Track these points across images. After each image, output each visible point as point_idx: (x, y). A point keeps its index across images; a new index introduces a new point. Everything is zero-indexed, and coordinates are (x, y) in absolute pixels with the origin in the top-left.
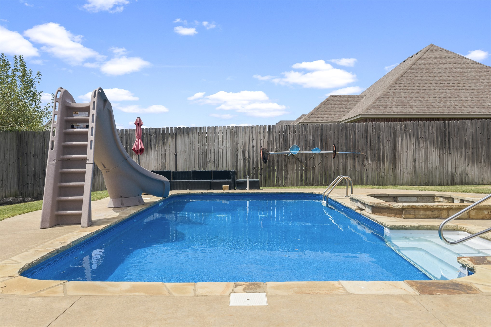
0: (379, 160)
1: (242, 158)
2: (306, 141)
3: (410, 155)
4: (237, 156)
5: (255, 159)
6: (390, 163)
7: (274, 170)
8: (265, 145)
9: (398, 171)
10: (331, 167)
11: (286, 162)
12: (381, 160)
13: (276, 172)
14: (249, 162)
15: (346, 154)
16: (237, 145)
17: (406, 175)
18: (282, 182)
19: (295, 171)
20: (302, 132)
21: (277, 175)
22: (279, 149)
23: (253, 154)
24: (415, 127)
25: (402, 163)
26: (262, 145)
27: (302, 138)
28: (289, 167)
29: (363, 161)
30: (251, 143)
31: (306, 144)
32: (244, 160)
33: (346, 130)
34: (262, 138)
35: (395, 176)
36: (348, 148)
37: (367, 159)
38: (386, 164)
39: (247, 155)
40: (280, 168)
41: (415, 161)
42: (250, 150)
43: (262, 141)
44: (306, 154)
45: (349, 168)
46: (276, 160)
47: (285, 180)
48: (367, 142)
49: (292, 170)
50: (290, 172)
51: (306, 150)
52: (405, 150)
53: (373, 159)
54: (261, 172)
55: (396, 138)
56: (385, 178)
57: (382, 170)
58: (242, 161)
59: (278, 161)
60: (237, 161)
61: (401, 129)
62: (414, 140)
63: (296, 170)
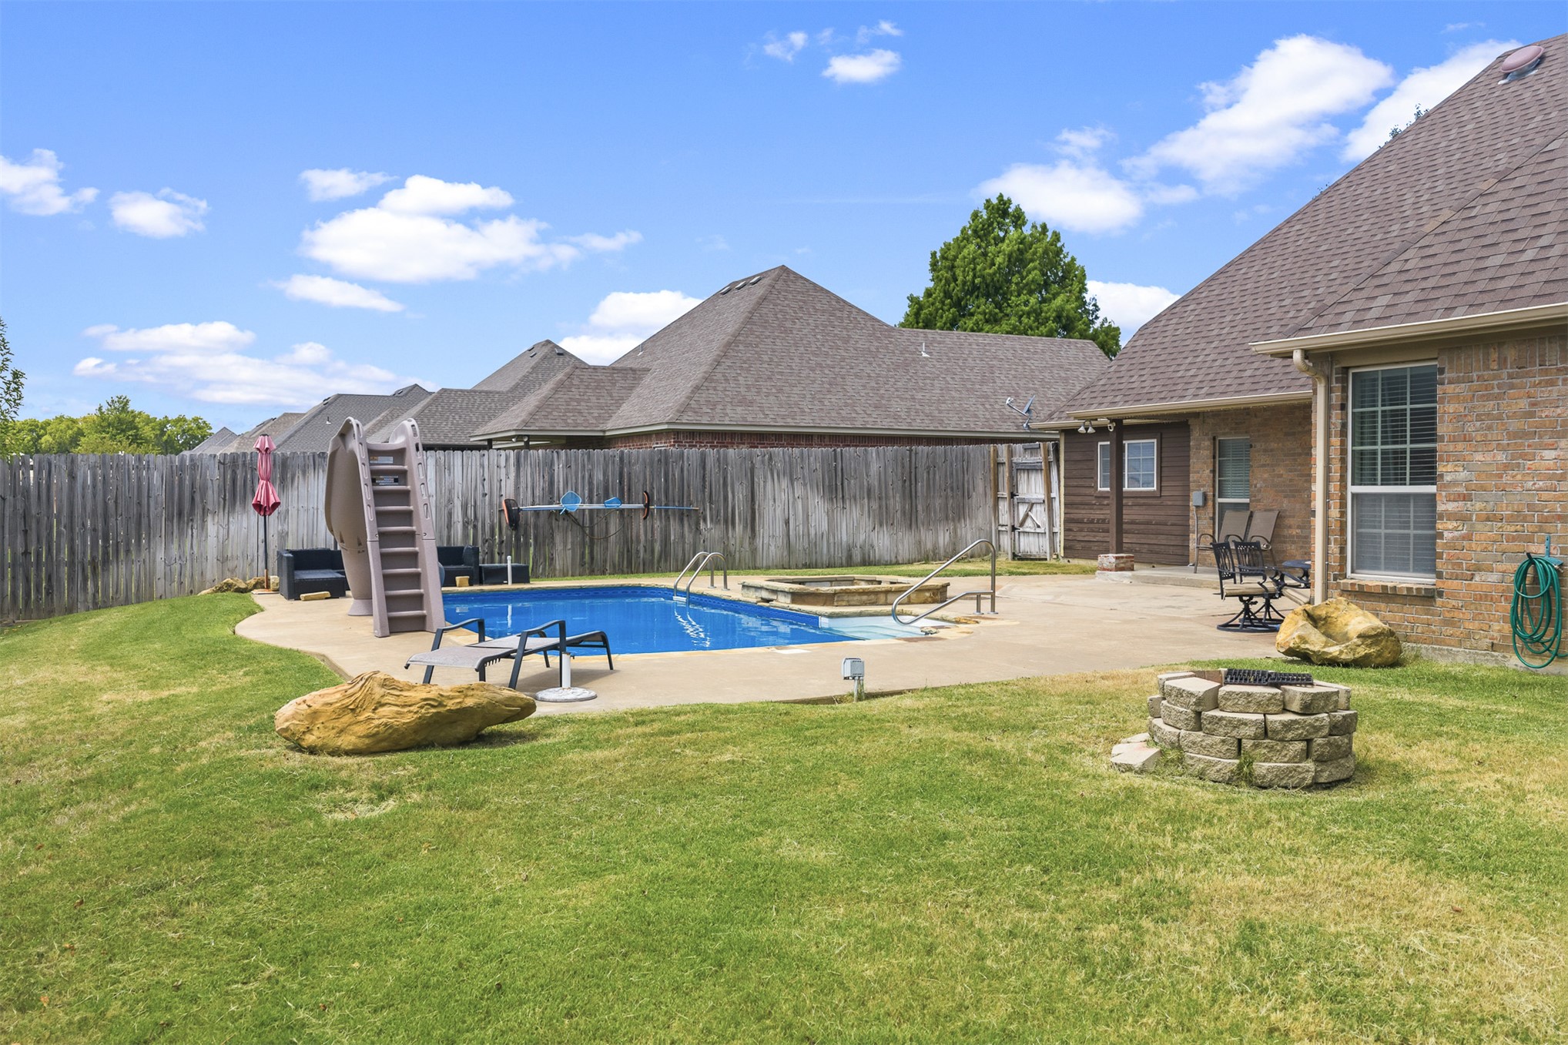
0: (726, 521)
1: (460, 519)
2: (591, 483)
3: (778, 511)
4: (450, 514)
5: (488, 521)
6: (745, 527)
7: (527, 544)
8: (508, 491)
9: (759, 542)
10: (638, 537)
11: (552, 528)
12: (729, 522)
13: (532, 549)
14: (475, 527)
15: (666, 511)
16: (450, 491)
17: (772, 548)
18: (544, 569)
19: (569, 546)
20: (584, 466)
21: (534, 554)
22: (537, 500)
23: (485, 512)
24: (787, 459)
25: (766, 527)
26: (503, 493)
27: (583, 477)
28: (558, 538)
29: (698, 524)
30: (480, 486)
31: (591, 491)
32: (465, 524)
33: (667, 463)
34: (503, 477)
35: (754, 551)
36: (670, 498)
37: (705, 520)
38: (739, 528)
39: (470, 512)
40: (540, 539)
41: (787, 522)
42: (478, 503)
43: (503, 483)
44: (591, 511)
45: (672, 538)
46: (532, 520)
47: (550, 565)
48: (704, 487)
49: (565, 545)
50: (559, 547)
51: (591, 502)
52: (771, 502)
53: (715, 520)
54: (500, 548)
55: (756, 479)
56: (737, 555)
57: (732, 542)
58: (459, 527)
59: (536, 527)
60: (449, 526)
61: (763, 462)
62: (785, 483)
63: (572, 543)
